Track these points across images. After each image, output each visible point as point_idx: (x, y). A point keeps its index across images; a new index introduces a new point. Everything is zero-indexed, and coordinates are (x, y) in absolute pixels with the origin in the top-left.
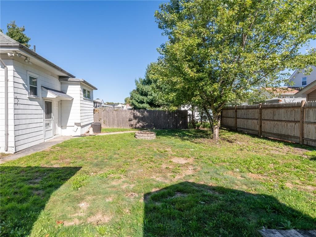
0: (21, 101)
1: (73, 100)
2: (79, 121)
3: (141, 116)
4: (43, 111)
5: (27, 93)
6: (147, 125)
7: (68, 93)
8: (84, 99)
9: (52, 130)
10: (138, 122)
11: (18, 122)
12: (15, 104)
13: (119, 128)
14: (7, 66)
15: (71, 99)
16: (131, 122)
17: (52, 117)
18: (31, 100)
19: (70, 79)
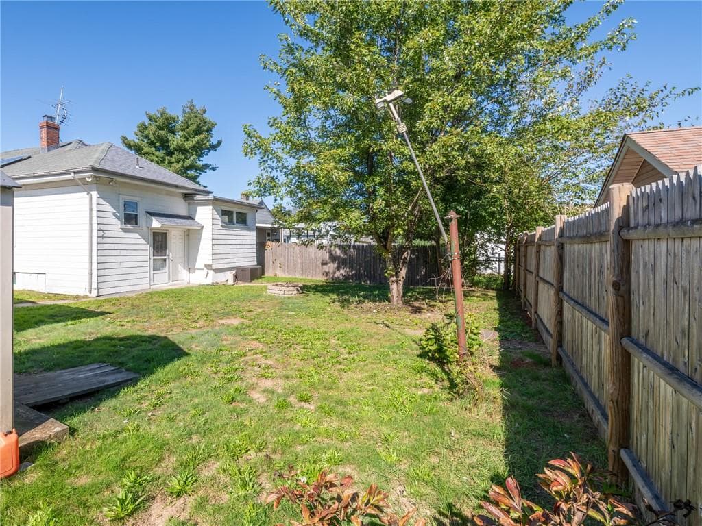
0: (107, 234)
1: (202, 228)
2: (210, 262)
3: (342, 256)
4: (148, 245)
5: (119, 222)
6: (353, 275)
7: (198, 218)
8: (222, 226)
9: (167, 274)
10: (338, 268)
11: (102, 259)
12: (98, 237)
13: (304, 277)
14: (91, 192)
15: (199, 228)
16: (325, 267)
17: (167, 253)
18: (125, 232)
19: (198, 197)
